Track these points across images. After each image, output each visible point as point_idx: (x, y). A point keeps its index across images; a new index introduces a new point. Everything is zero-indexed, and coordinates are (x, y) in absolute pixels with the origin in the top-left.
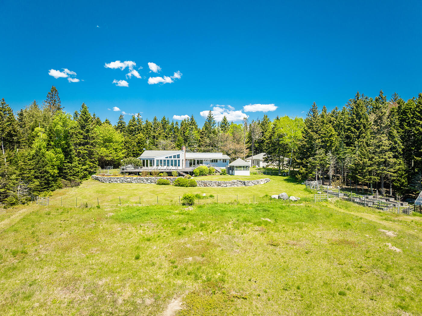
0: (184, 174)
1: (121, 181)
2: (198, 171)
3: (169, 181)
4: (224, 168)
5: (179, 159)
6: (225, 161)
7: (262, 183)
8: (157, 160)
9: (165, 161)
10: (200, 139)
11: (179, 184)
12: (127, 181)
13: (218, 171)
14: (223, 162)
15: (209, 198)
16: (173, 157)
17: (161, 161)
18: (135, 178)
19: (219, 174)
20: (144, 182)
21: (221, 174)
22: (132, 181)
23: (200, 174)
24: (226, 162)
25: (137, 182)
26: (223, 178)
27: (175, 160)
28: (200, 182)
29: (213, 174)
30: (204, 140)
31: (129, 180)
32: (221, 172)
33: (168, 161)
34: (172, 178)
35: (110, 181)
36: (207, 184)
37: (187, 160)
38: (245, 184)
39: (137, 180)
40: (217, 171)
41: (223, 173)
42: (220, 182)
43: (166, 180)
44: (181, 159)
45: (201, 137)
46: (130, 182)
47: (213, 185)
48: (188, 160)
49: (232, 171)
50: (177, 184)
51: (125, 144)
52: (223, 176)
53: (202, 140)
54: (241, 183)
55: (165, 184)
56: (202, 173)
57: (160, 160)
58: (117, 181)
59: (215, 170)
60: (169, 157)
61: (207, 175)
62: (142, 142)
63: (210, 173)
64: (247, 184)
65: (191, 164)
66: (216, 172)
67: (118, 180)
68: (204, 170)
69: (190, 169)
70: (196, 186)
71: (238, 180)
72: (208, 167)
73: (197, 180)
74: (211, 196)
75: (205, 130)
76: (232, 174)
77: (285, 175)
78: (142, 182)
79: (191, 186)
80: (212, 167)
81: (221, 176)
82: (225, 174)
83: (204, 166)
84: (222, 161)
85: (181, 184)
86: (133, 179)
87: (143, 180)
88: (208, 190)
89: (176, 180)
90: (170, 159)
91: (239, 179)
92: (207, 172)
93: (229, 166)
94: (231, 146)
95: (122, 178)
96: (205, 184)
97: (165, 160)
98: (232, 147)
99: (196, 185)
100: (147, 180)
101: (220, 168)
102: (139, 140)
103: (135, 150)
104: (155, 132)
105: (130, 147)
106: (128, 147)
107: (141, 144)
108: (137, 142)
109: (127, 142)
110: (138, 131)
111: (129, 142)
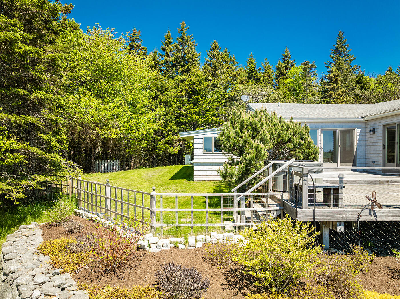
102: (196, 86)
103: (183, 113)
104: (216, 77)
105: (170, 104)
106: (166, 102)
107: (199, 96)
108: (187, 92)
109: (161, 89)
110: (182, 67)
111: (167, 89)
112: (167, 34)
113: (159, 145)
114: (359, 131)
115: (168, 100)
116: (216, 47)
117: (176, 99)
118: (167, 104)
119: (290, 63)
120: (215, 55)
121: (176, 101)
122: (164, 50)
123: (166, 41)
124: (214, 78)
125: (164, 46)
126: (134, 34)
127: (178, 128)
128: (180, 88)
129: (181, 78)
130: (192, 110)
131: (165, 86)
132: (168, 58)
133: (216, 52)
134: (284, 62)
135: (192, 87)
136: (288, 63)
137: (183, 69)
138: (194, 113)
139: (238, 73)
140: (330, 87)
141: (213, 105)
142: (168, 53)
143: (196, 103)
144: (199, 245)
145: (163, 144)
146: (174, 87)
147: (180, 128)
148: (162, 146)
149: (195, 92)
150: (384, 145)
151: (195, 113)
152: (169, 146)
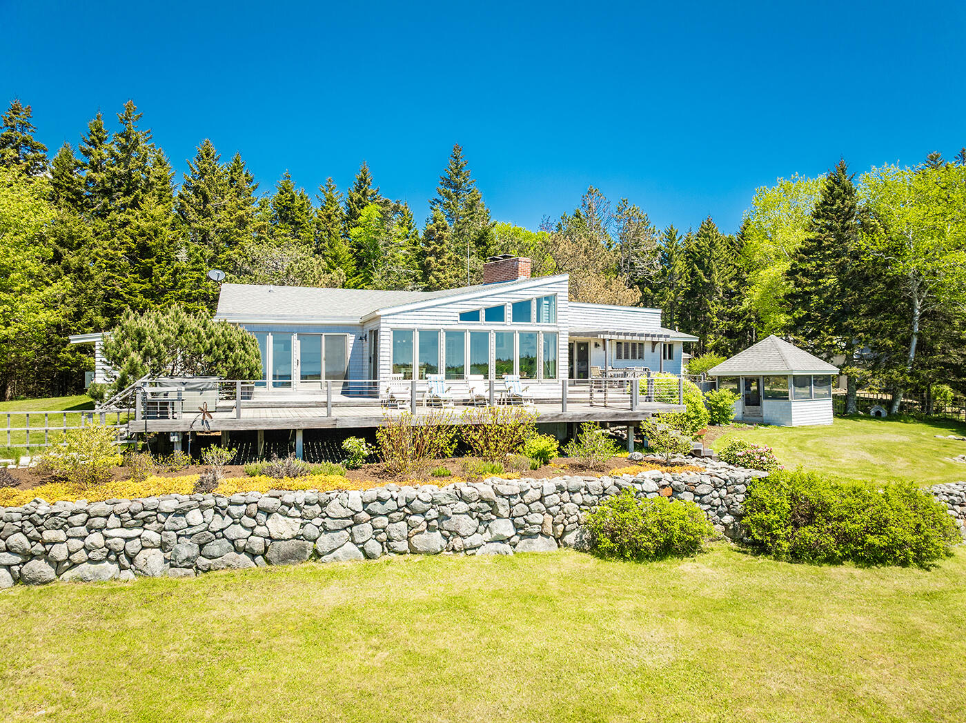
1: (186, 549)
5: (548, 327)
6: (667, 351)
8: (397, 333)
9: (455, 338)
12: (257, 544)
14: (664, 356)
16: (509, 312)
17: (430, 339)
18: (355, 499)
20: (458, 543)
24: (670, 355)
25: (373, 547)
27: (522, 334)
31: (280, 526)
33: (480, 339)
35: (29, 556)
39: (382, 522)
44: (563, 327)
46: (301, 552)
51: (61, 250)
57: (422, 332)
58: (133, 547)
60: (483, 315)
67: (151, 534)
76: (752, 421)
78: (436, 540)
86: (334, 510)
90: (494, 327)
97: (461, 334)
100: (485, 510)
102: (148, 239)
103: (118, 292)
104: (207, 216)
105: (89, 272)
106: (80, 270)
107: (154, 260)
108: (129, 249)
109: (70, 242)
110: (124, 196)
111: (83, 241)
112: (94, 121)
113: (61, 353)
114: (354, 338)
115: (84, 266)
116: (207, 155)
117: (105, 261)
118: (81, 272)
119: (370, 194)
120: (206, 171)
121: (104, 266)
122: (87, 154)
123: (93, 137)
124: (201, 217)
125: (87, 147)
126: (15, 113)
127: (107, 319)
128: (118, 239)
129: (121, 217)
130: (137, 286)
131: (79, 237)
132: (94, 175)
133: (206, 165)
134: (358, 191)
135: (139, 239)
136: (364, 194)
137: (125, 199)
138: (140, 292)
139: (250, 212)
140: (430, 249)
141: (185, 278)
142: (96, 163)
143: (147, 273)
144: (34, 465)
145: (71, 351)
146: (105, 235)
147: (111, 320)
148: (69, 356)
149: (145, 251)
150: (370, 358)
151: (143, 292)
152: (83, 356)
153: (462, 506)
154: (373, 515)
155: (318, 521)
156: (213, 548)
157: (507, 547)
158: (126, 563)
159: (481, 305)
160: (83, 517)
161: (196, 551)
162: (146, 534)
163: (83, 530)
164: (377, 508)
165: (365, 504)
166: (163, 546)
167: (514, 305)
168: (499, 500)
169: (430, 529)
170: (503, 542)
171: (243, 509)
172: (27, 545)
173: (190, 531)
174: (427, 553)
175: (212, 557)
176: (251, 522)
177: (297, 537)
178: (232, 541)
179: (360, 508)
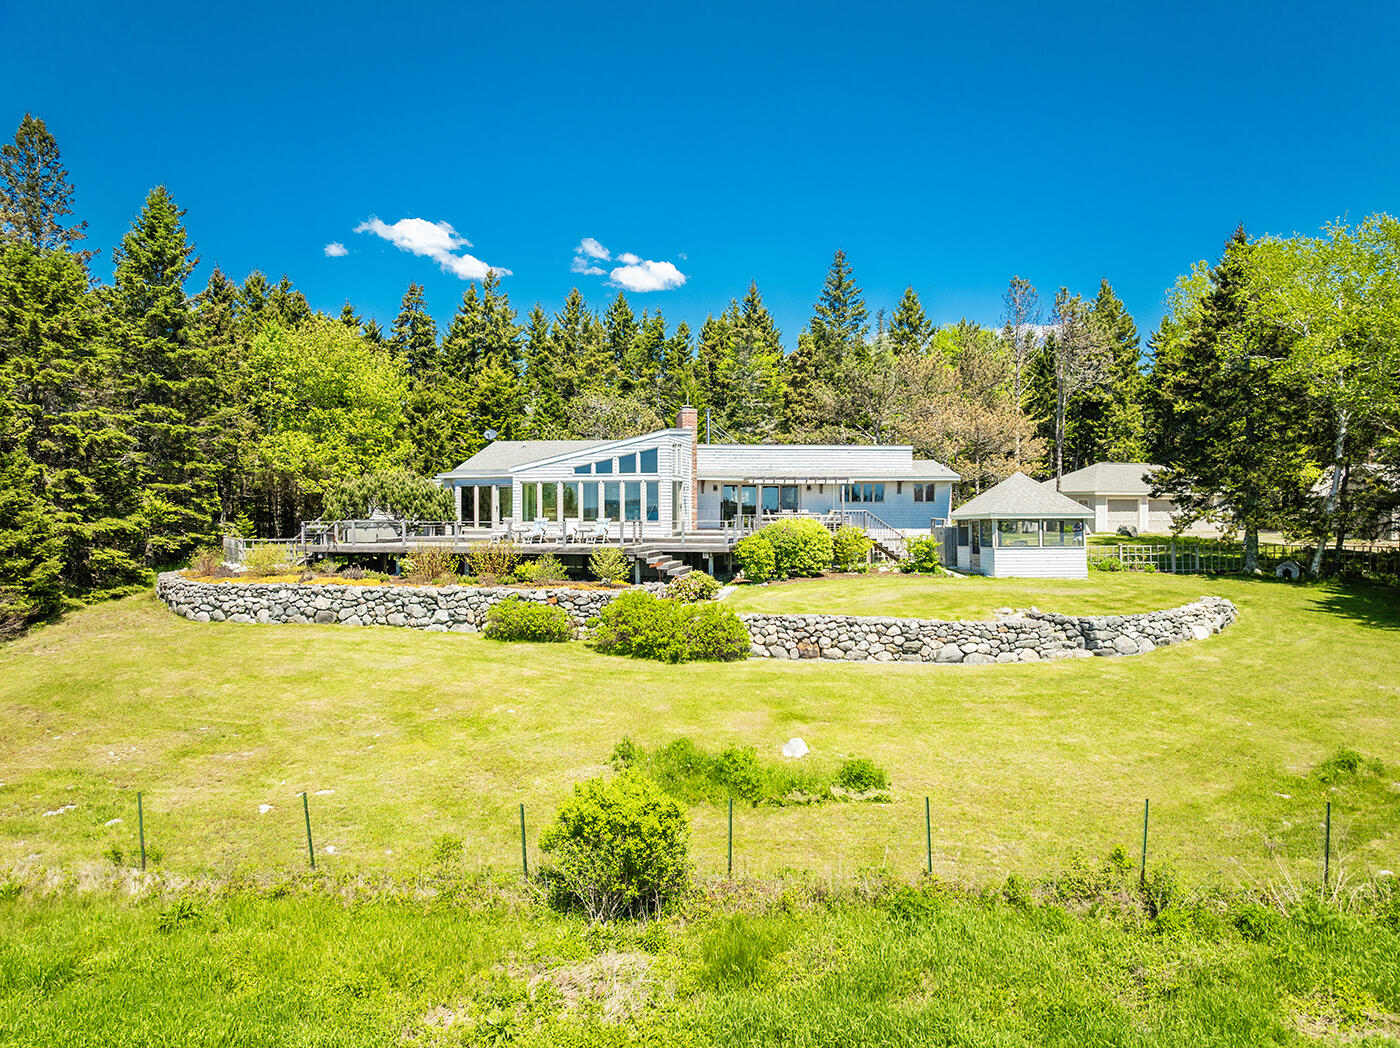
0: (676, 568)
1: (278, 610)
2: (765, 550)
3: (563, 617)
4: (925, 534)
5: (651, 477)
6: (926, 492)
7: (1202, 632)
8: (525, 485)
9: (570, 488)
10: (790, 390)
11: (623, 636)
12: (310, 611)
13: (885, 550)
14: (918, 498)
15: (837, 791)
16: (616, 465)
17: (549, 489)
18: (358, 592)
19: (897, 570)
20: (413, 621)
21: (906, 571)
22: (342, 615)
23: (778, 568)
24: (930, 498)
25: (367, 618)
26: (928, 597)
27: (627, 484)
28: (772, 629)
29: (861, 566)
30: (809, 395)
31: (322, 603)
32: (903, 554)
33: (591, 488)
34: (585, 594)
36: (825, 641)
37: (708, 488)
38: (1090, 643)
39: (371, 604)
40: (880, 552)
41: (921, 565)
42: (914, 626)
43: (542, 608)
44: (664, 476)
45: (794, 383)
46: (330, 618)
47: (864, 645)
48: (715, 488)
49: (976, 551)
50: (613, 637)
52: (919, 583)
53: (801, 394)
54: (1062, 635)
55: (535, 638)
56: (790, 565)
57: (543, 484)
58: (256, 607)
59: (868, 546)
60: (594, 468)
61: (823, 571)
62: (499, 405)
63: (840, 563)
64: (1108, 644)
65: (728, 511)
66: (876, 559)
67: (264, 602)
68: (806, 543)
69: (716, 540)
70: (742, 653)
71: (1035, 610)
72: (831, 527)
73: (749, 608)
74: (857, 777)
75: (812, 347)
76: (975, 571)
77: (1287, 573)
78: (400, 618)
79: (707, 657)
80: (850, 529)
81: (906, 579)
82: (932, 570)
83: (804, 524)
84: (909, 492)
85: (639, 639)
86: (347, 596)
87: (403, 605)
88: (830, 695)
89: (610, 610)
90: (602, 478)
91: (1038, 606)
92: (825, 557)
93: (949, 524)
94: (955, 418)
95: (283, 594)
96: (808, 643)
97: (575, 484)
98: (957, 424)
99: (747, 650)
100: (431, 604)
101: (899, 531)
153: (415, 599)
154: (367, 600)
155: (339, 601)
156: (289, 612)
157: (444, 627)
158: (253, 615)
159: (593, 460)
160: (235, 590)
161: (282, 612)
162: (262, 601)
163: (235, 597)
164: (368, 596)
165: (363, 593)
166: (269, 608)
167: (620, 458)
168: (439, 597)
169: (398, 611)
170: (442, 624)
171: (304, 591)
172: (214, 602)
173: (280, 601)
174: (395, 625)
175: (289, 616)
176: (309, 599)
177: (328, 609)
178: (299, 608)
179: (360, 595)
